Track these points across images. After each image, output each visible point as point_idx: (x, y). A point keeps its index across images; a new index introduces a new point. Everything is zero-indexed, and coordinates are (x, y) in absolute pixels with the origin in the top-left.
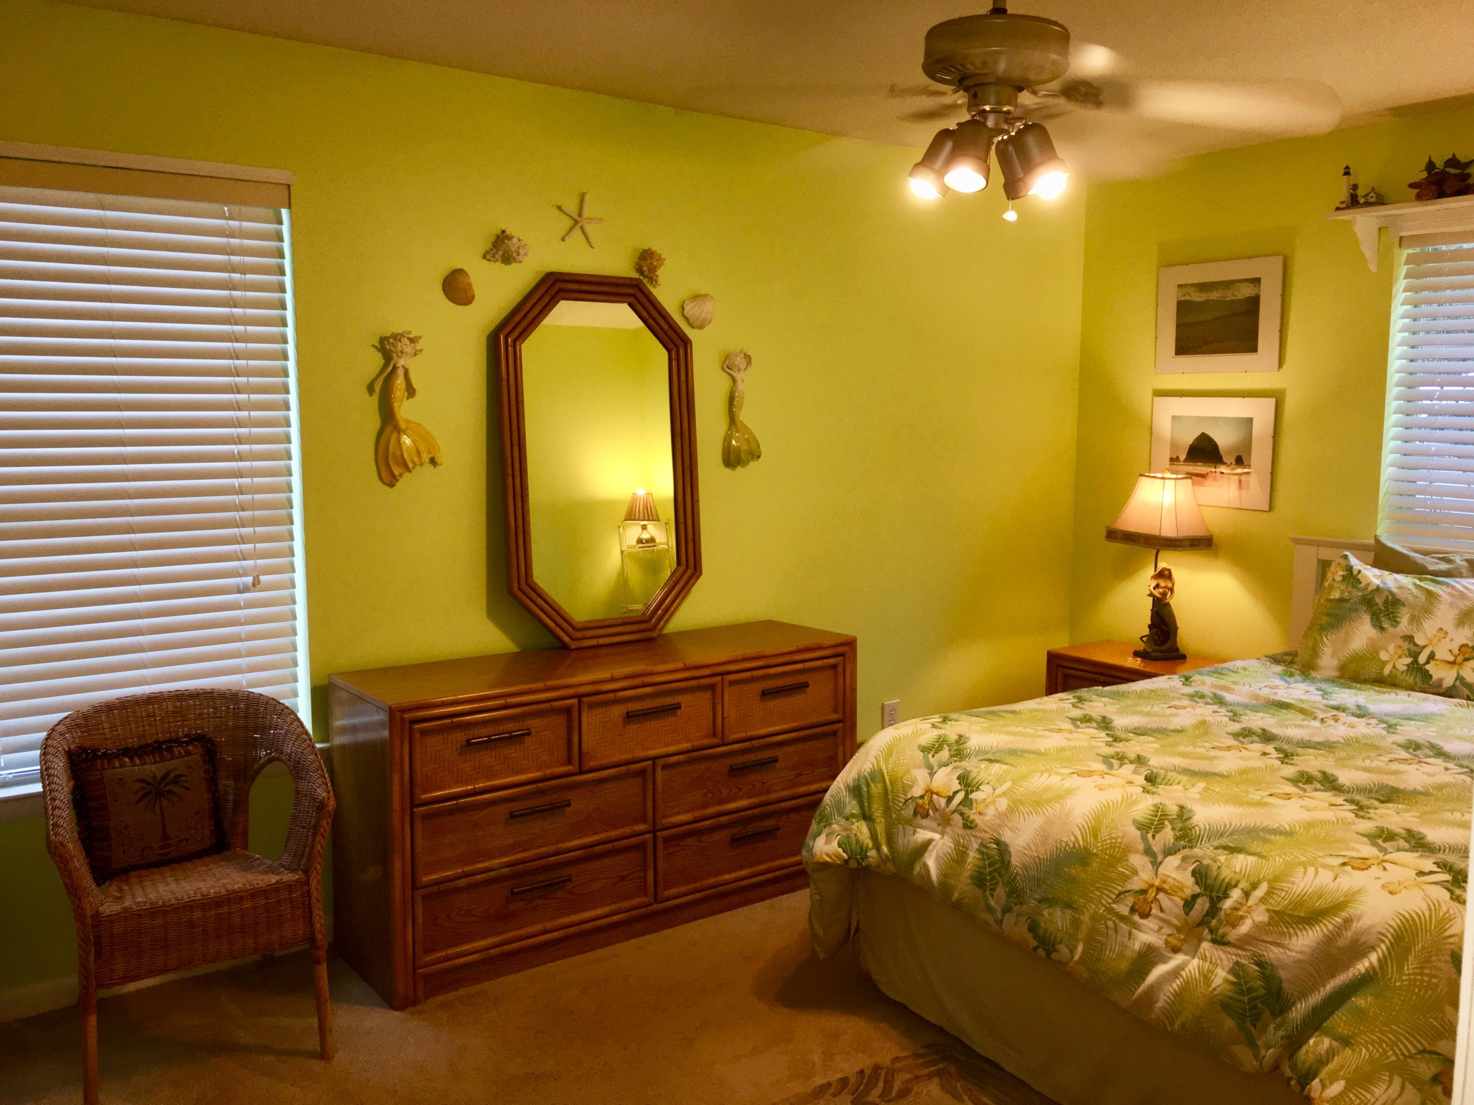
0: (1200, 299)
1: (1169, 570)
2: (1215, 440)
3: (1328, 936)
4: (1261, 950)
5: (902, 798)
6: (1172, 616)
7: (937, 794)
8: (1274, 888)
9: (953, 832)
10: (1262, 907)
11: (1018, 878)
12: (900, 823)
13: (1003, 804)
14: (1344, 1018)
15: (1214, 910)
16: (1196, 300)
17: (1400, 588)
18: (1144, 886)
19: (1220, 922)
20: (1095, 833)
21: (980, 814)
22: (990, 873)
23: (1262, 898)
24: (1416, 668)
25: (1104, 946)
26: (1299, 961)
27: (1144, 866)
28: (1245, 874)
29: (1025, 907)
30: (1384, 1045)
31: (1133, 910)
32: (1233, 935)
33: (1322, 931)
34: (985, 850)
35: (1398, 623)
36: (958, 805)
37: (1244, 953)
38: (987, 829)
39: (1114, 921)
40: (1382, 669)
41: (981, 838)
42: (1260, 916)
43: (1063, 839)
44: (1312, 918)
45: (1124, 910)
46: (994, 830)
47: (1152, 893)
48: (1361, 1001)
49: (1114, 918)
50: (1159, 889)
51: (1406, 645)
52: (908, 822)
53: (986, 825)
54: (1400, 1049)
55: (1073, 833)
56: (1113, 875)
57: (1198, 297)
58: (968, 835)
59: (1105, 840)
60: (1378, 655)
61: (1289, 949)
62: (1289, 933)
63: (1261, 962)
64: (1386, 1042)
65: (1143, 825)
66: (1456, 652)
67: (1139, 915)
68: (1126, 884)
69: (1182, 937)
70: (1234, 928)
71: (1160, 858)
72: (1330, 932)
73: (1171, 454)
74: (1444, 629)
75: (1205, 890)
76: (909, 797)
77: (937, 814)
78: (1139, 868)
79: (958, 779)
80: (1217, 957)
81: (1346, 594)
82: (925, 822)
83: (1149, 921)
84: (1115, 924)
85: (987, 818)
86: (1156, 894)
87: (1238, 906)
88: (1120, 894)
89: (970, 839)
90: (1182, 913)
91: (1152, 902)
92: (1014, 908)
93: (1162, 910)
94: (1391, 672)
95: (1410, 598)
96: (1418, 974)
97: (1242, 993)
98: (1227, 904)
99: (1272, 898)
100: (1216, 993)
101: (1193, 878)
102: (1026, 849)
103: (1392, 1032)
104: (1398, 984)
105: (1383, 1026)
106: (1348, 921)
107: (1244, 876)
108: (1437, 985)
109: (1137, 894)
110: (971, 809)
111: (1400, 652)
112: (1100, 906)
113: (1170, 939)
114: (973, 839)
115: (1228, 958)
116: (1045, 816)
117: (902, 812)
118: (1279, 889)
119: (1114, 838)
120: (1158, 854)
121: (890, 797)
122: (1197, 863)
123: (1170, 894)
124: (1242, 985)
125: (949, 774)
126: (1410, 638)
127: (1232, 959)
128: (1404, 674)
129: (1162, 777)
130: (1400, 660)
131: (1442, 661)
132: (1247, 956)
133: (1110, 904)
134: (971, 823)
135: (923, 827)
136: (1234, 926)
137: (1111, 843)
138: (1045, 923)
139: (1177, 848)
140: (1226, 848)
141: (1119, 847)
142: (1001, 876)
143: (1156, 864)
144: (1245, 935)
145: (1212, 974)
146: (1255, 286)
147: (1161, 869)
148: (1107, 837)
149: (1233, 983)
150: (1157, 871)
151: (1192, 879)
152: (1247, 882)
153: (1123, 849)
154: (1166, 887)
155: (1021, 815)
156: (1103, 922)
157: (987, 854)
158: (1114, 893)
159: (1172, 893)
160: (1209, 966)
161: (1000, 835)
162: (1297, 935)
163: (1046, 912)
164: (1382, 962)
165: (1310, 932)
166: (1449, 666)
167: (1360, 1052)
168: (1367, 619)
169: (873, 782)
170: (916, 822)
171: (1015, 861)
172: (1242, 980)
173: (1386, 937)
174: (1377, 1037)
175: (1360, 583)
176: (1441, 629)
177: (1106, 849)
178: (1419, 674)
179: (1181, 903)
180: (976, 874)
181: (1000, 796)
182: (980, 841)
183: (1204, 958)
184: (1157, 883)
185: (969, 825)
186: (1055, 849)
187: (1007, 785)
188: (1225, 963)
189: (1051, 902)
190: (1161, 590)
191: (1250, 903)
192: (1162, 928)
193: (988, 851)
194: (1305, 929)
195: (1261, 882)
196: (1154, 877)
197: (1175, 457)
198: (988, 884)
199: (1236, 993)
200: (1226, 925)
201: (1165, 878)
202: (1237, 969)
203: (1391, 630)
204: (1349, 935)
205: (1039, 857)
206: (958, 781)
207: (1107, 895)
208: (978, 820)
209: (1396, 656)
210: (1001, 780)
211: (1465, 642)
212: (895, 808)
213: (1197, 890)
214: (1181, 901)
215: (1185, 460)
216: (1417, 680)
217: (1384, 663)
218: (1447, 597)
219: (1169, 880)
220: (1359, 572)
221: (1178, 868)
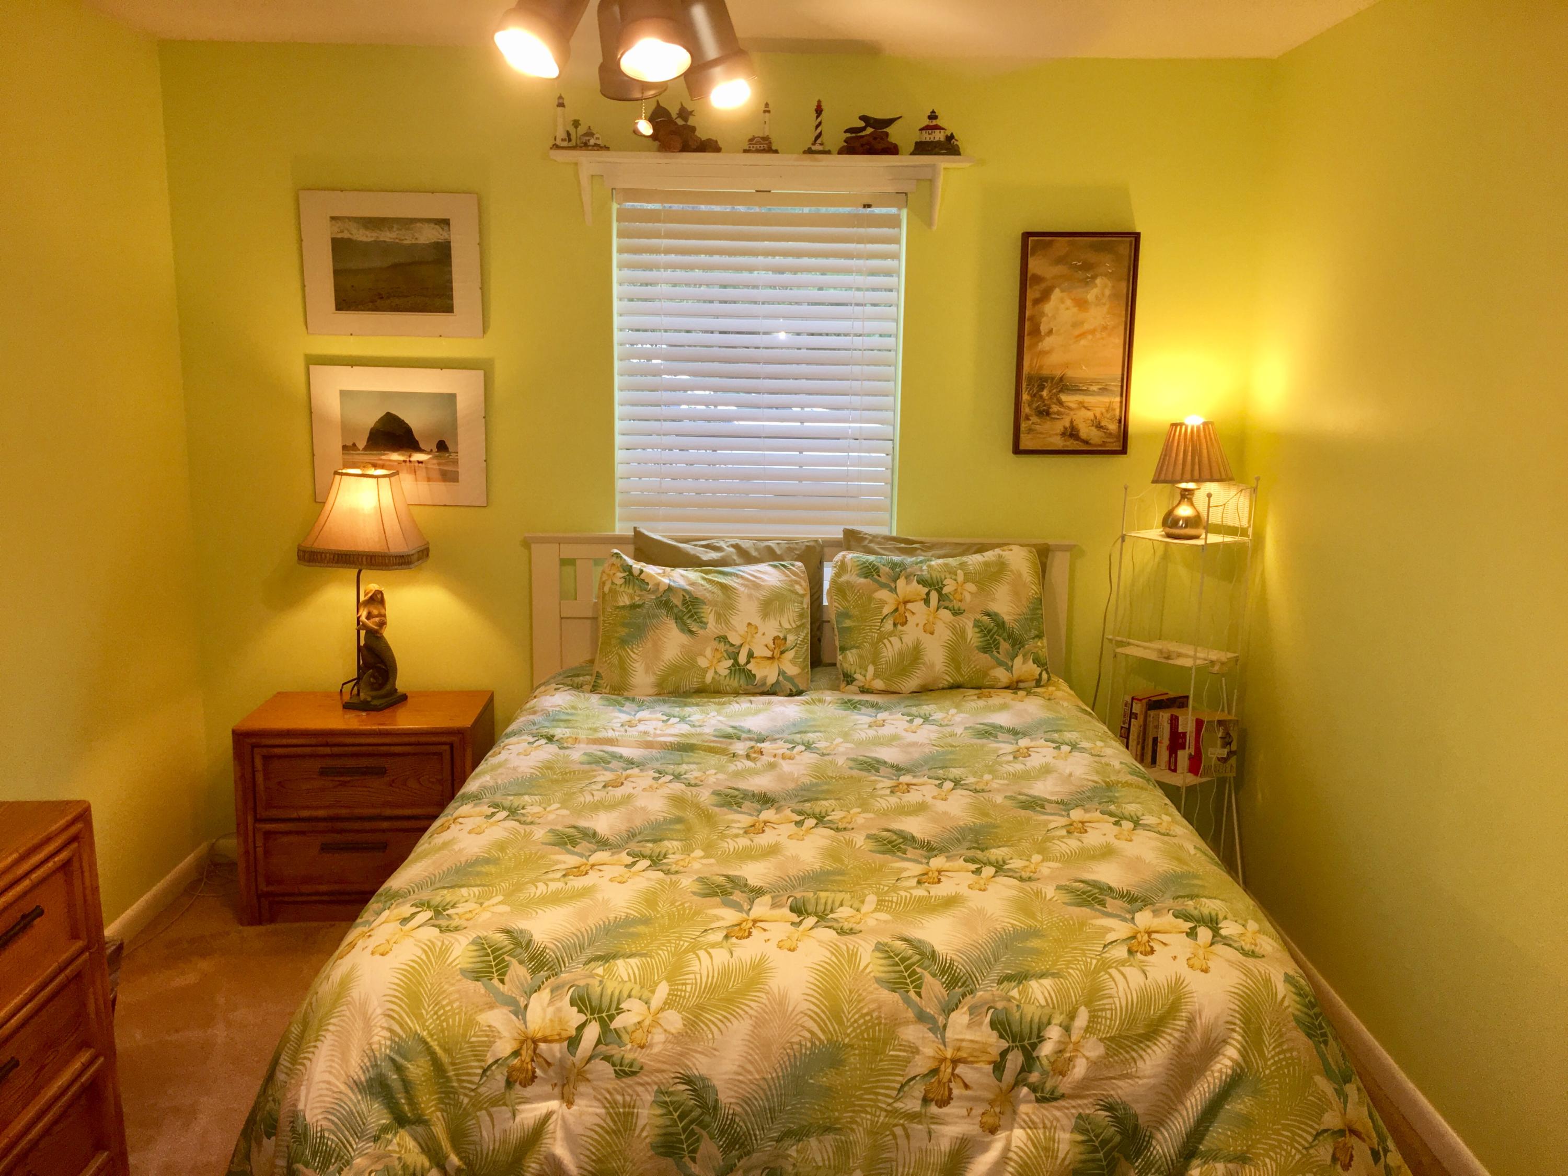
0: (365, 239)
1: (381, 593)
2: (407, 421)
3: (1179, 1047)
4: (1105, 1090)
5: (476, 1067)
6: (388, 648)
7: (545, 1040)
8: (1095, 1011)
9: (594, 1089)
10: (1093, 1039)
11: (737, 1120)
12: (481, 1109)
13: (674, 1020)
14: (1229, 1133)
15: (1030, 1060)
16: (360, 239)
17: (693, 584)
18: (933, 1065)
19: (1044, 1073)
20: (836, 1014)
21: (642, 1047)
22: (684, 1130)
23: (1088, 1027)
24: (738, 669)
25: (894, 1164)
26: (1154, 1086)
27: (923, 1038)
28: (1053, 1003)
29: (755, 1155)
30: (1285, 1147)
31: (926, 1101)
32: (1065, 1085)
33: (1170, 1042)
34: (667, 1099)
35: (706, 624)
36: (596, 1046)
37: (1085, 1101)
38: (659, 1066)
39: (903, 1125)
40: (704, 677)
41: (656, 1083)
42: (1093, 1050)
43: (793, 1040)
44: (1152, 1032)
45: (913, 1104)
46: (675, 1064)
47: (946, 1070)
48: (1239, 1105)
49: (901, 1122)
50: (955, 1062)
51: (722, 647)
52: (497, 1101)
53: (660, 1061)
54: (1299, 1143)
55: (803, 1027)
56: (884, 1065)
57: (363, 236)
58: (630, 1086)
59: (856, 1021)
60: (696, 662)
61: (1138, 1077)
62: (1133, 1058)
63: (1110, 1104)
64: (1285, 1142)
65: (895, 983)
66: (771, 645)
67: (936, 1104)
68: (907, 1070)
69: (997, 1110)
70: (1064, 1076)
71: (941, 1020)
72: (1180, 1041)
73: (343, 440)
74: (753, 623)
75: (1013, 1041)
76: (490, 1061)
77: (551, 1072)
78: (919, 1043)
79: (572, 1005)
80: (1051, 1119)
81: (637, 598)
82: (530, 1091)
83: (954, 1107)
84: (905, 1129)
85: (656, 1050)
86: (954, 1069)
87: (1062, 1047)
88: (902, 1086)
89: (634, 1091)
90: (992, 1080)
91: (950, 1081)
92: (738, 1165)
93: (966, 1086)
94: (713, 678)
95: (707, 595)
96: (1279, 1053)
97: (1095, 1150)
98: (1046, 1050)
99: (1098, 1023)
100: (1067, 1162)
101: (995, 1032)
102: (740, 1074)
103: (1286, 1127)
104: (1267, 1072)
105: (1274, 1125)
106: (1191, 1021)
107: (1054, 1008)
108: (1299, 1058)
109: (927, 1079)
110: (621, 1044)
111: (718, 655)
112: (878, 1113)
113: (984, 1120)
114: (640, 1089)
115: (1066, 1115)
116: (751, 1016)
117: (482, 1090)
118: (1102, 1010)
119: (867, 1014)
120: (936, 1016)
121: (451, 1073)
122: (991, 1011)
123: (972, 1062)
124: (1092, 1141)
125: (551, 1002)
126: (723, 639)
127: (1072, 1114)
128: (728, 678)
129: (813, 901)
130: (721, 664)
131: (761, 657)
132: (1091, 1103)
133: (889, 1105)
134: (631, 1066)
135: (527, 1101)
136: (1063, 1074)
137: (866, 1022)
138: (794, 1165)
139: (956, 1000)
140: (1009, 978)
141: (880, 1024)
142: (704, 1127)
143: (940, 1030)
144: (1084, 1079)
145: (1054, 1141)
146: (442, 229)
147: (949, 1034)
148: (856, 1016)
149: (1083, 1142)
150: (943, 1038)
151: (995, 1034)
152: (1062, 1013)
153: (885, 1024)
154: (963, 1054)
155: (712, 1026)
156: (888, 1133)
157: (672, 1103)
158: (893, 1089)
159: (976, 1059)
160: (1044, 1134)
161: (687, 1066)
162: (1141, 1057)
163: (792, 1152)
164: (1244, 1054)
165: (1155, 1048)
166: (769, 662)
167: (1265, 1165)
168: (672, 624)
169: (409, 1061)
170: (513, 1097)
171: (726, 1097)
172: (1092, 1135)
173: (1235, 1024)
174: (1274, 1139)
175: (648, 584)
176: (749, 624)
177: (862, 1033)
178: (743, 676)
179: (990, 1068)
180: (658, 1139)
181: (662, 1009)
182: (655, 1088)
183: (1032, 1125)
184: (949, 1054)
185: (625, 1071)
186: (786, 1059)
187: (663, 990)
188: (1065, 1121)
189: (799, 1134)
190: (377, 619)
191: (1074, 1038)
192: (971, 1109)
193: (675, 1099)
194: (1148, 1047)
195: (1077, 1009)
196: (942, 1047)
197: (350, 444)
198: (685, 1146)
199: (1089, 1153)
200: (1054, 1074)
201: (958, 1044)
202: (1082, 1125)
203: (701, 632)
204: (1198, 1036)
205: (764, 1079)
206: (575, 1009)
207: (883, 1095)
208: (640, 1057)
209: (715, 661)
210: (647, 984)
211: (776, 634)
212: (465, 1088)
213: (1004, 1044)
214: (988, 1066)
215: (365, 449)
216: (742, 682)
217: (705, 671)
218: (742, 589)
219: (964, 1044)
220: (641, 571)
221: (970, 1026)
